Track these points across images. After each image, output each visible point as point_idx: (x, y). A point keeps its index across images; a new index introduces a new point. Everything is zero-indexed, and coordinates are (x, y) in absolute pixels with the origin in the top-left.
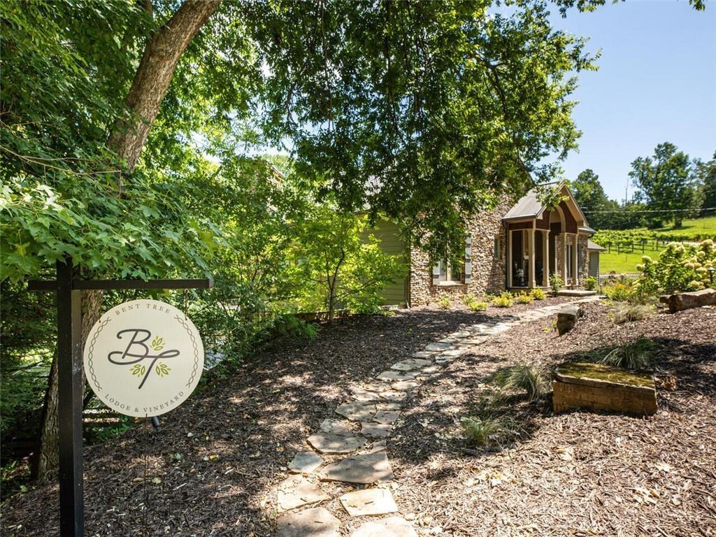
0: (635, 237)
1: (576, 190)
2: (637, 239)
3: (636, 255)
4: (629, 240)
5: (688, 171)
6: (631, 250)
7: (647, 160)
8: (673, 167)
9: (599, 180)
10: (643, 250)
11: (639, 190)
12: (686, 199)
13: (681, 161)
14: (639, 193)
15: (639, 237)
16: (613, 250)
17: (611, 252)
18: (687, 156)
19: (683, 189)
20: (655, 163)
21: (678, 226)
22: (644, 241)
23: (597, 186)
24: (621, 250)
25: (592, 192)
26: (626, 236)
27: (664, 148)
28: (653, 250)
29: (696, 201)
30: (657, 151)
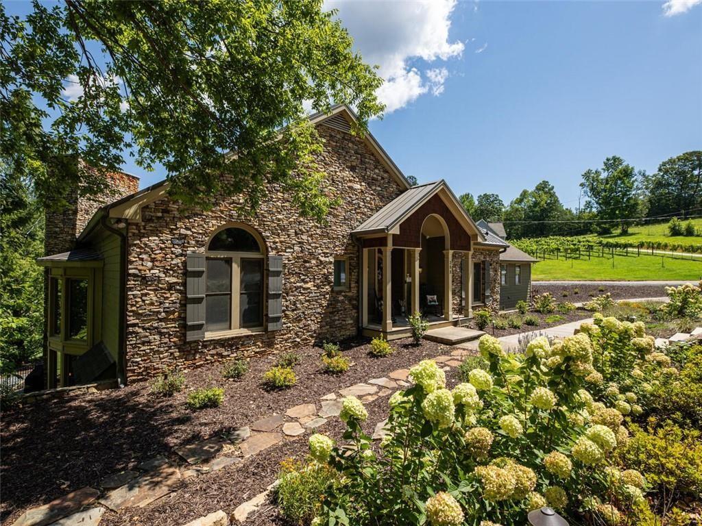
0: (582, 244)
1: (534, 200)
2: (584, 246)
3: (582, 261)
4: (576, 247)
5: (634, 182)
6: (578, 256)
7: (596, 172)
8: (620, 178)
9: (554, 190)
10: (589, 256)
11: (589, 199)
12: (632, 208)
13: (627, 173)
14: (590, 202)
15: (585, 243)
16: (561, 256)
17: (559, 258)
18: (632, 168)
19: (629, 199)
20: (604, 175)
21: (625, 233)
22: (590, 248)
23: (552, 195)
24: (568, 255)
25: (549, 201)
26: (574, 242)
27: (612, 161)
28: (599, 257)
29: (641, 210)
30: (605, 164)
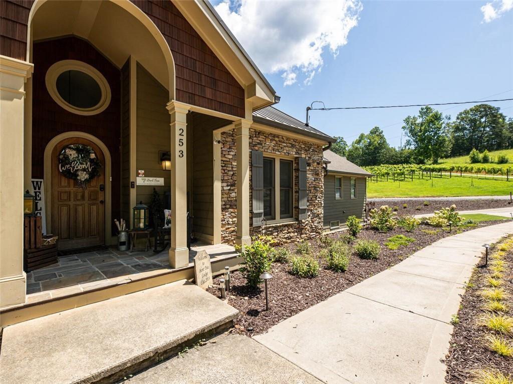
0: (406, 169)
1: (369, 141)
2: (408, 170)
3: (407, 183)
4: (402, 171)
5: (442, 124)
6: (403, 178)
7: (414, 118)
8: (432, 122)
9: (383, 133)
10: (412, 178)
11: (409, 138)
12: (441, 143)
13: (437, 117)
14: (409, 141)
15: (409, 169)
16: (390, 179)
17: (389, 180)
18: (441, 114)
19: (439, 136)
20: (419, 121)
21: (435, 162)
22: (413, 171)
23: (382, 137)
24: (396, 178)
25: (379, 142)
26: (400, 168)
27: (425, 110)
28: (419, 179)
29: (448, 145)
30: (420, 112)
